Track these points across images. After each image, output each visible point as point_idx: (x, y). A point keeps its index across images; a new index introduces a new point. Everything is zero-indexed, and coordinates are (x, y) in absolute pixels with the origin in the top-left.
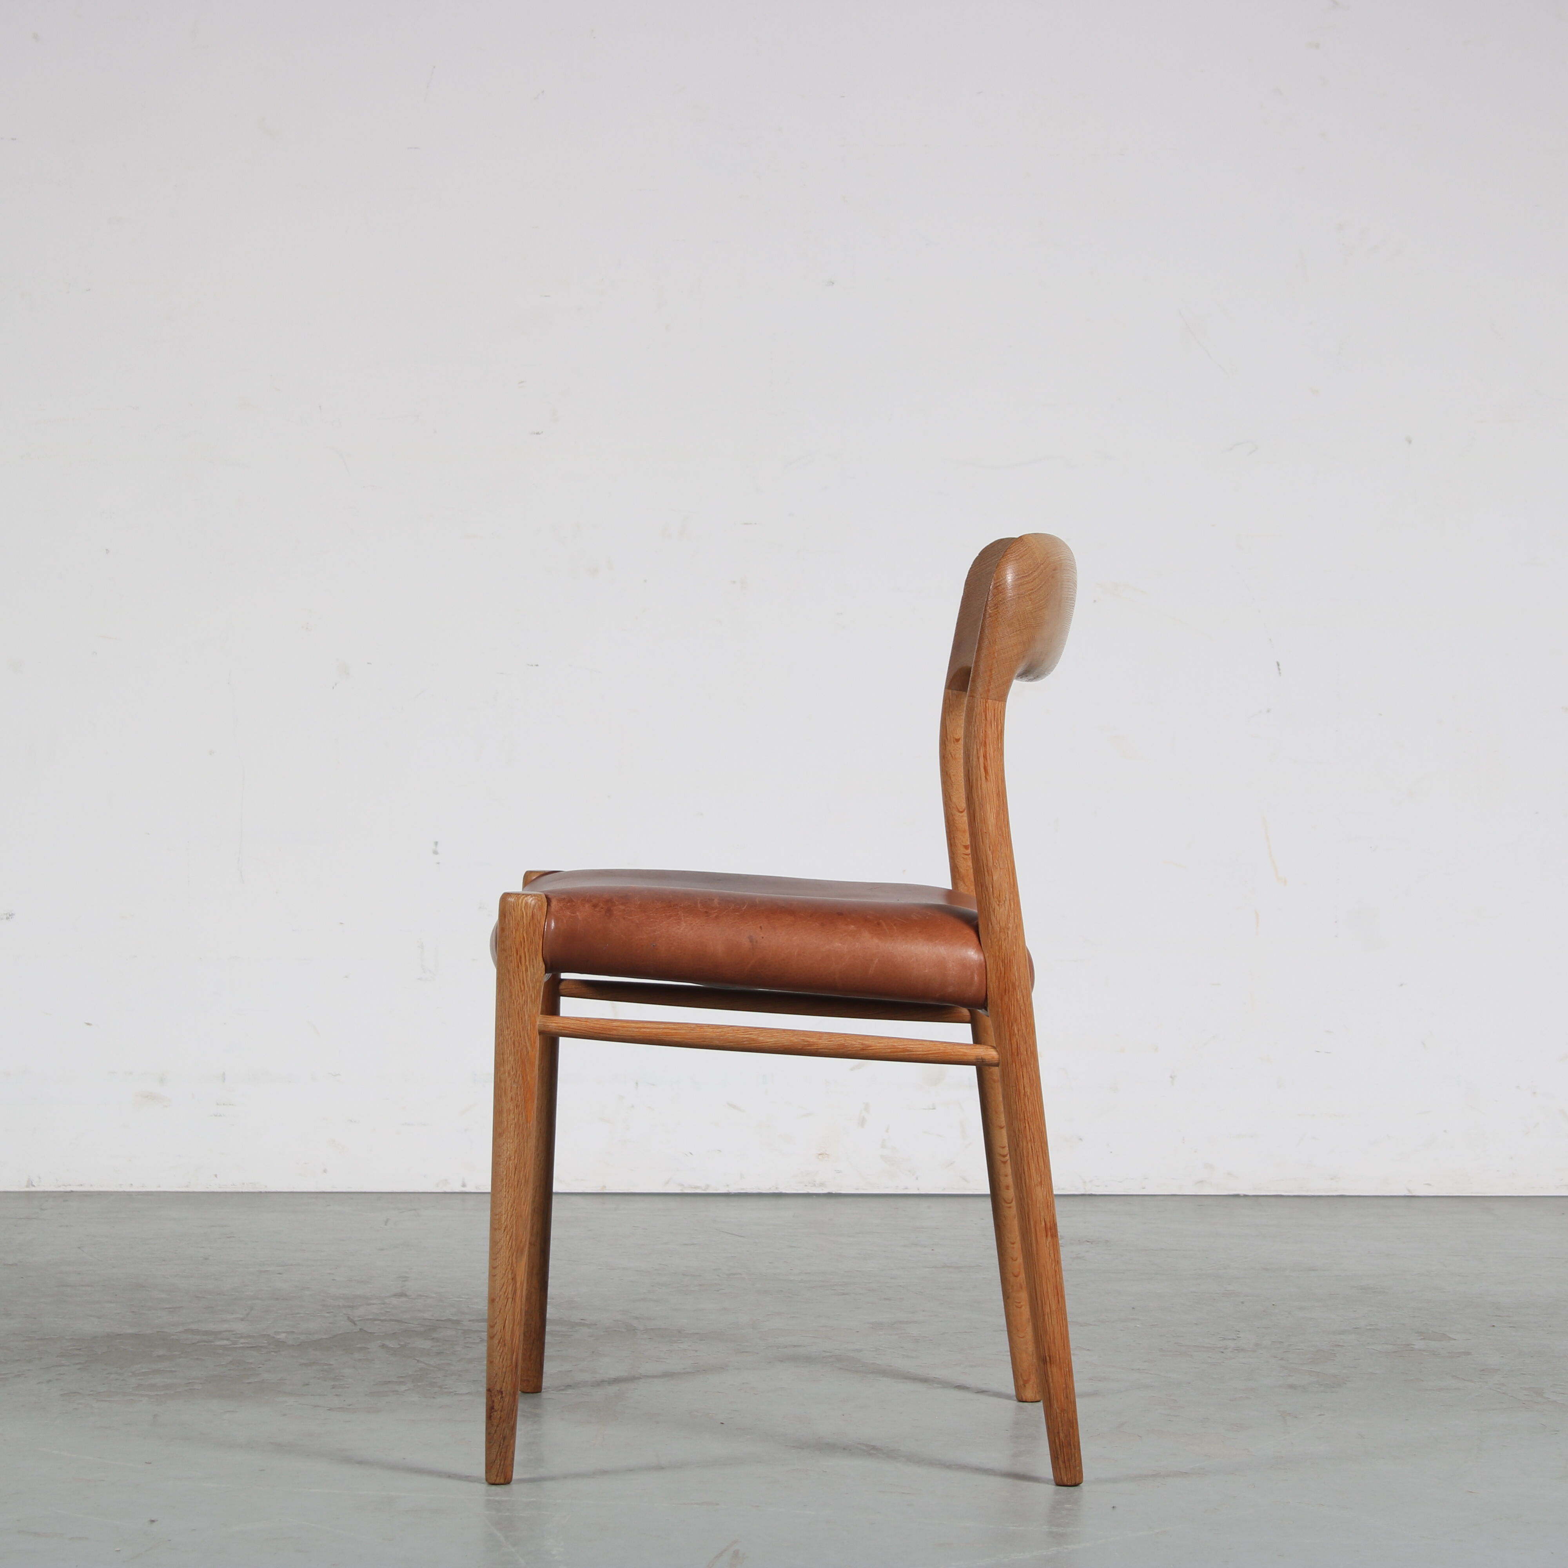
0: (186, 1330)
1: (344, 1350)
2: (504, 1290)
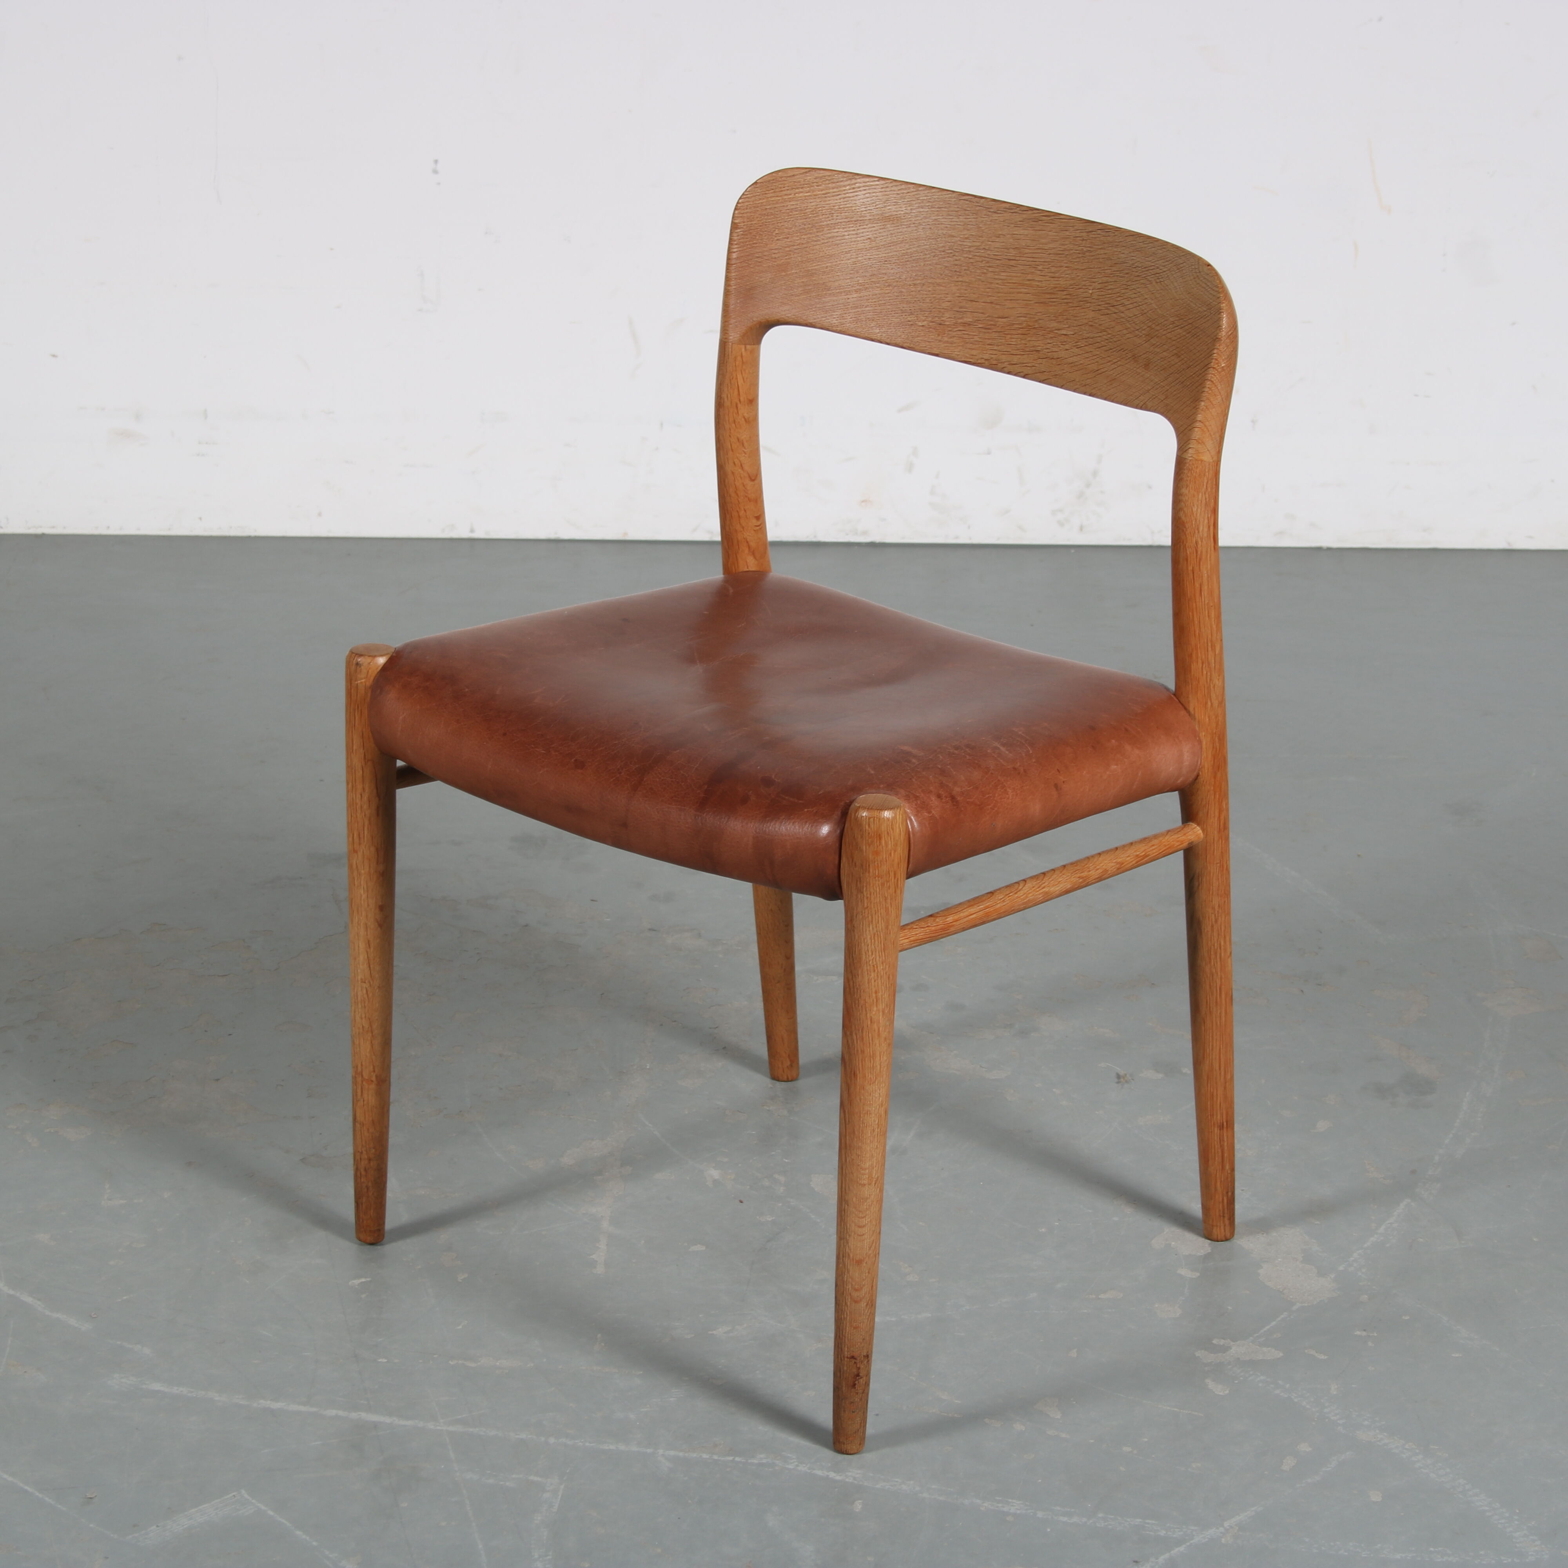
2: (873, 1247)
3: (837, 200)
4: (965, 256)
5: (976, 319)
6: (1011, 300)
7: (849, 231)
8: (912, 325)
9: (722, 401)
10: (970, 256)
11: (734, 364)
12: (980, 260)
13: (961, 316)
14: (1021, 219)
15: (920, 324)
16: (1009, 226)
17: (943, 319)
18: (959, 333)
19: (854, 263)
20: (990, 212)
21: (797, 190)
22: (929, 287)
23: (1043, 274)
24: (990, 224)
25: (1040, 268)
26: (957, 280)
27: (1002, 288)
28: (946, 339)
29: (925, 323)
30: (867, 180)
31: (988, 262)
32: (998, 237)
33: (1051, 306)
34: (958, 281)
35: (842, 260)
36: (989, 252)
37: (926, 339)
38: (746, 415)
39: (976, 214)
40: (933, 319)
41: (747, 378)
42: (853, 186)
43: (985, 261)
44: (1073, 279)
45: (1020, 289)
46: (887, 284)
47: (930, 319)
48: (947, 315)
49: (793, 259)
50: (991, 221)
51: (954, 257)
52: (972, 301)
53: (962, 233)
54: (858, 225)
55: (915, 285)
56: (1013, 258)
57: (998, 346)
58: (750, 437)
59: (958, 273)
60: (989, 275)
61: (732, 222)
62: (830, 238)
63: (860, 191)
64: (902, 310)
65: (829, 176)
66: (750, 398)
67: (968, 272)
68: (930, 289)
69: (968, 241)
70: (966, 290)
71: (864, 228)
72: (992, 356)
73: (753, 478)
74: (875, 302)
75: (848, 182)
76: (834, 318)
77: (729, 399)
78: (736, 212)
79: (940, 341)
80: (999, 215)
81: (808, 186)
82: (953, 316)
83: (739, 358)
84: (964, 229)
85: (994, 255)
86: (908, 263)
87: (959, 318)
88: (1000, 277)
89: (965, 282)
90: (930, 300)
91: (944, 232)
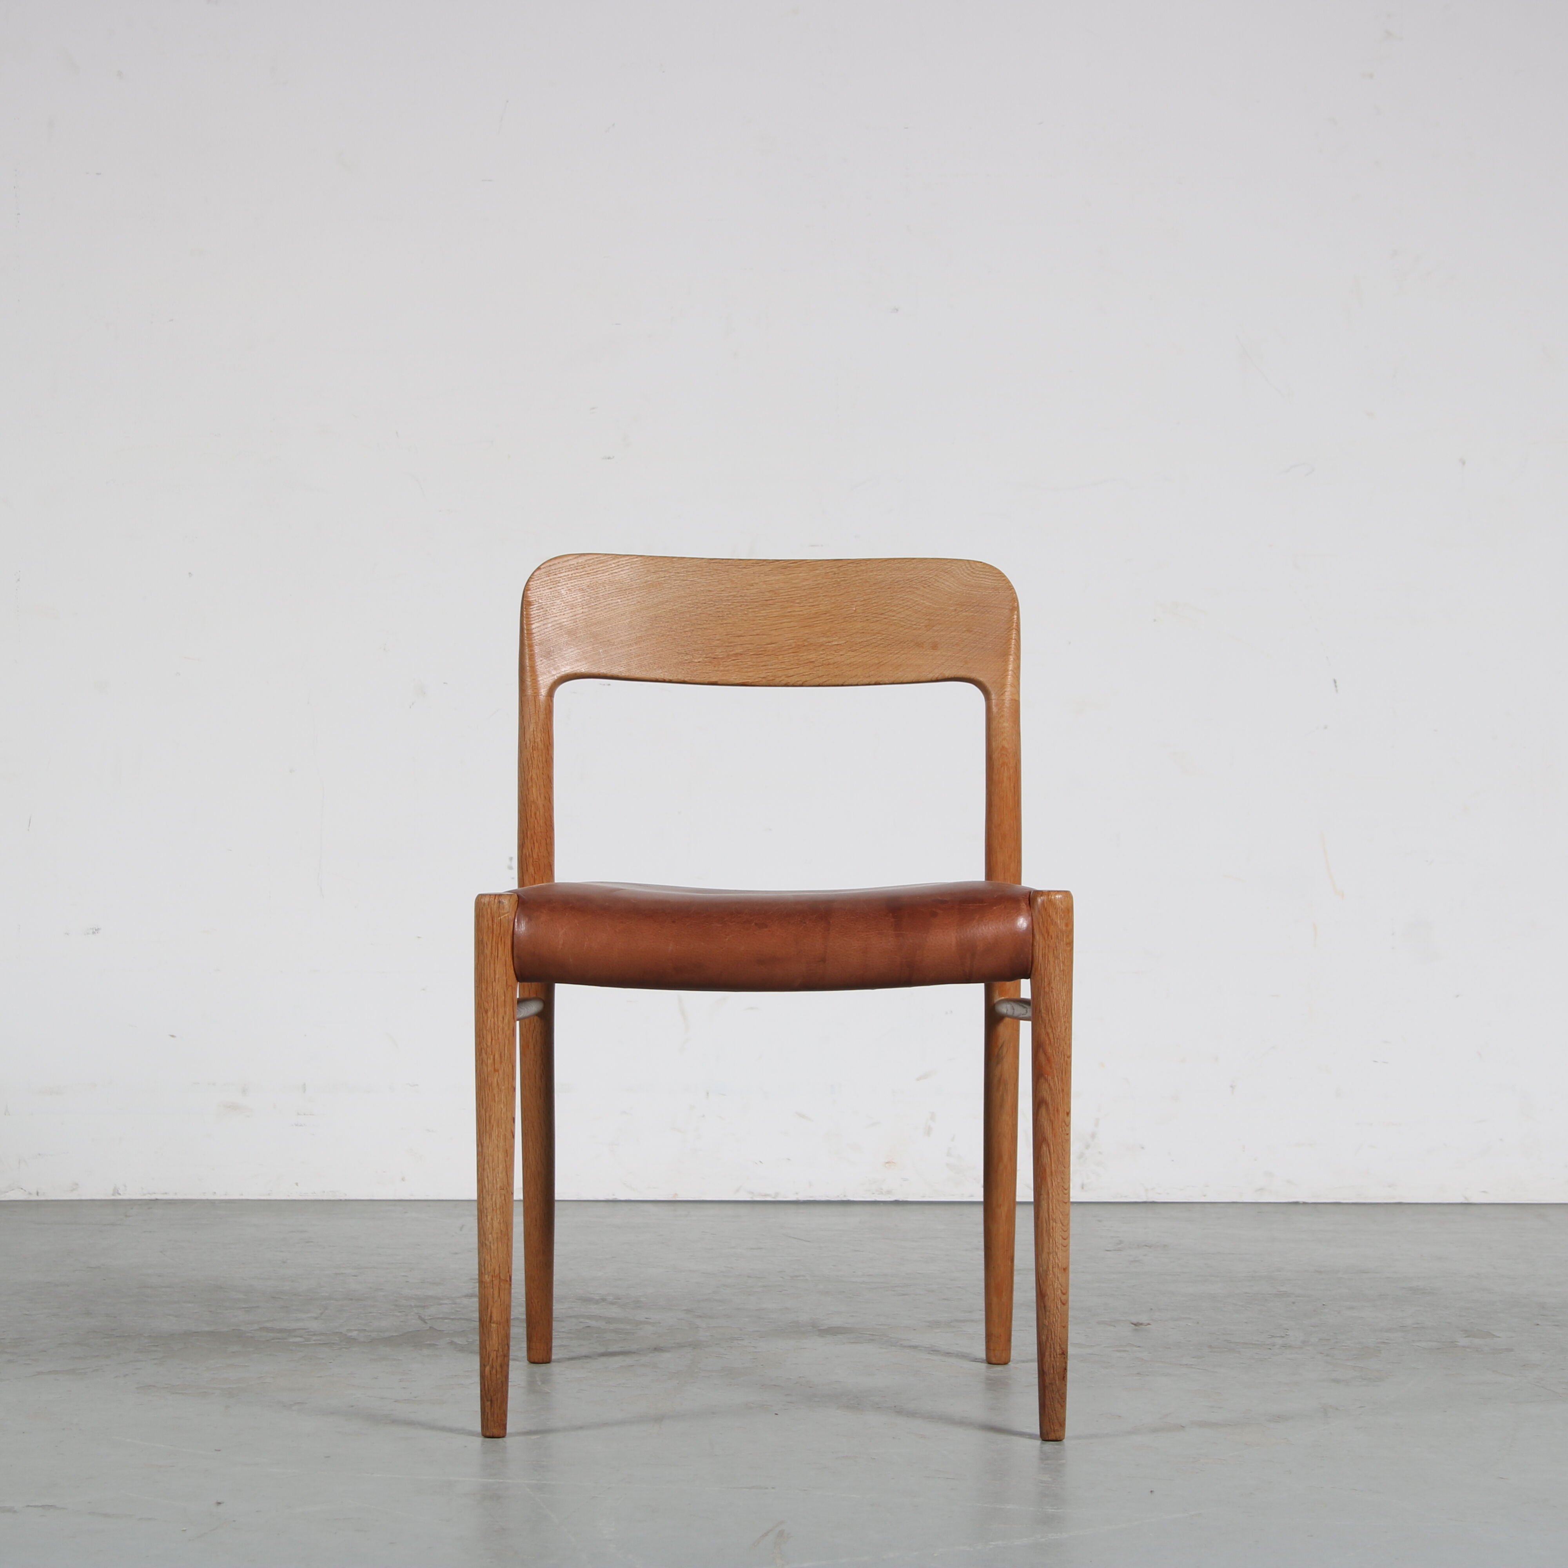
0: (261, 1328)
1: (413, 1346)
4: (725, 603)
5: (747, 649)
6: (776, 629)
7: (621, 598)
10: (729, 604)
12: (739, 605)
13: (732, 649)
14: (770, 569)
15: (696, 661)
16: (759, 576)
18: (733, 662)
19: (630, 622)
22: (697, 632)
23: (801, 605)
24: (742, 577)
25: (797, 601)
26: (722, 623)
27: (765, 623)
28: (722, 670)
29: (700, 660)
31: (747, 605)
32: (752, 585)
33: (816, 627)
34: (722, 624)
36: (745, 598)
39: (727, 572)
40: (707, 655)
42: (616, 564)
43: (743, 605)
44: (834, 603)
45: (783, 620)
47: (704, 656)
48: (719, 650)
49: (579, 625)
50: (742, 575)
51: (716, 606)
52: (739, 636)
53: (718, 587)
55: (685, 632)
56: (770, 598)
59: (721, 618)
60: (750, 615)
62: (607, 605)
64: (678, 653)
65: (597, 558)
67: (730, 615)
68: (699, 633)
69: (724, 592)
70: (731, 629)
71: (634, 595)
72: (767, 676)
74: (654, 650)
76: (622, 666)
81: (582, 567)
82: (724, 651)
84: (719, 584)
85: (751, 599)
86: (676, 616)
87: (730, 651)
88: (761, 615)
89: (729, 623)
90: (701, 642)
91: (702, 589)
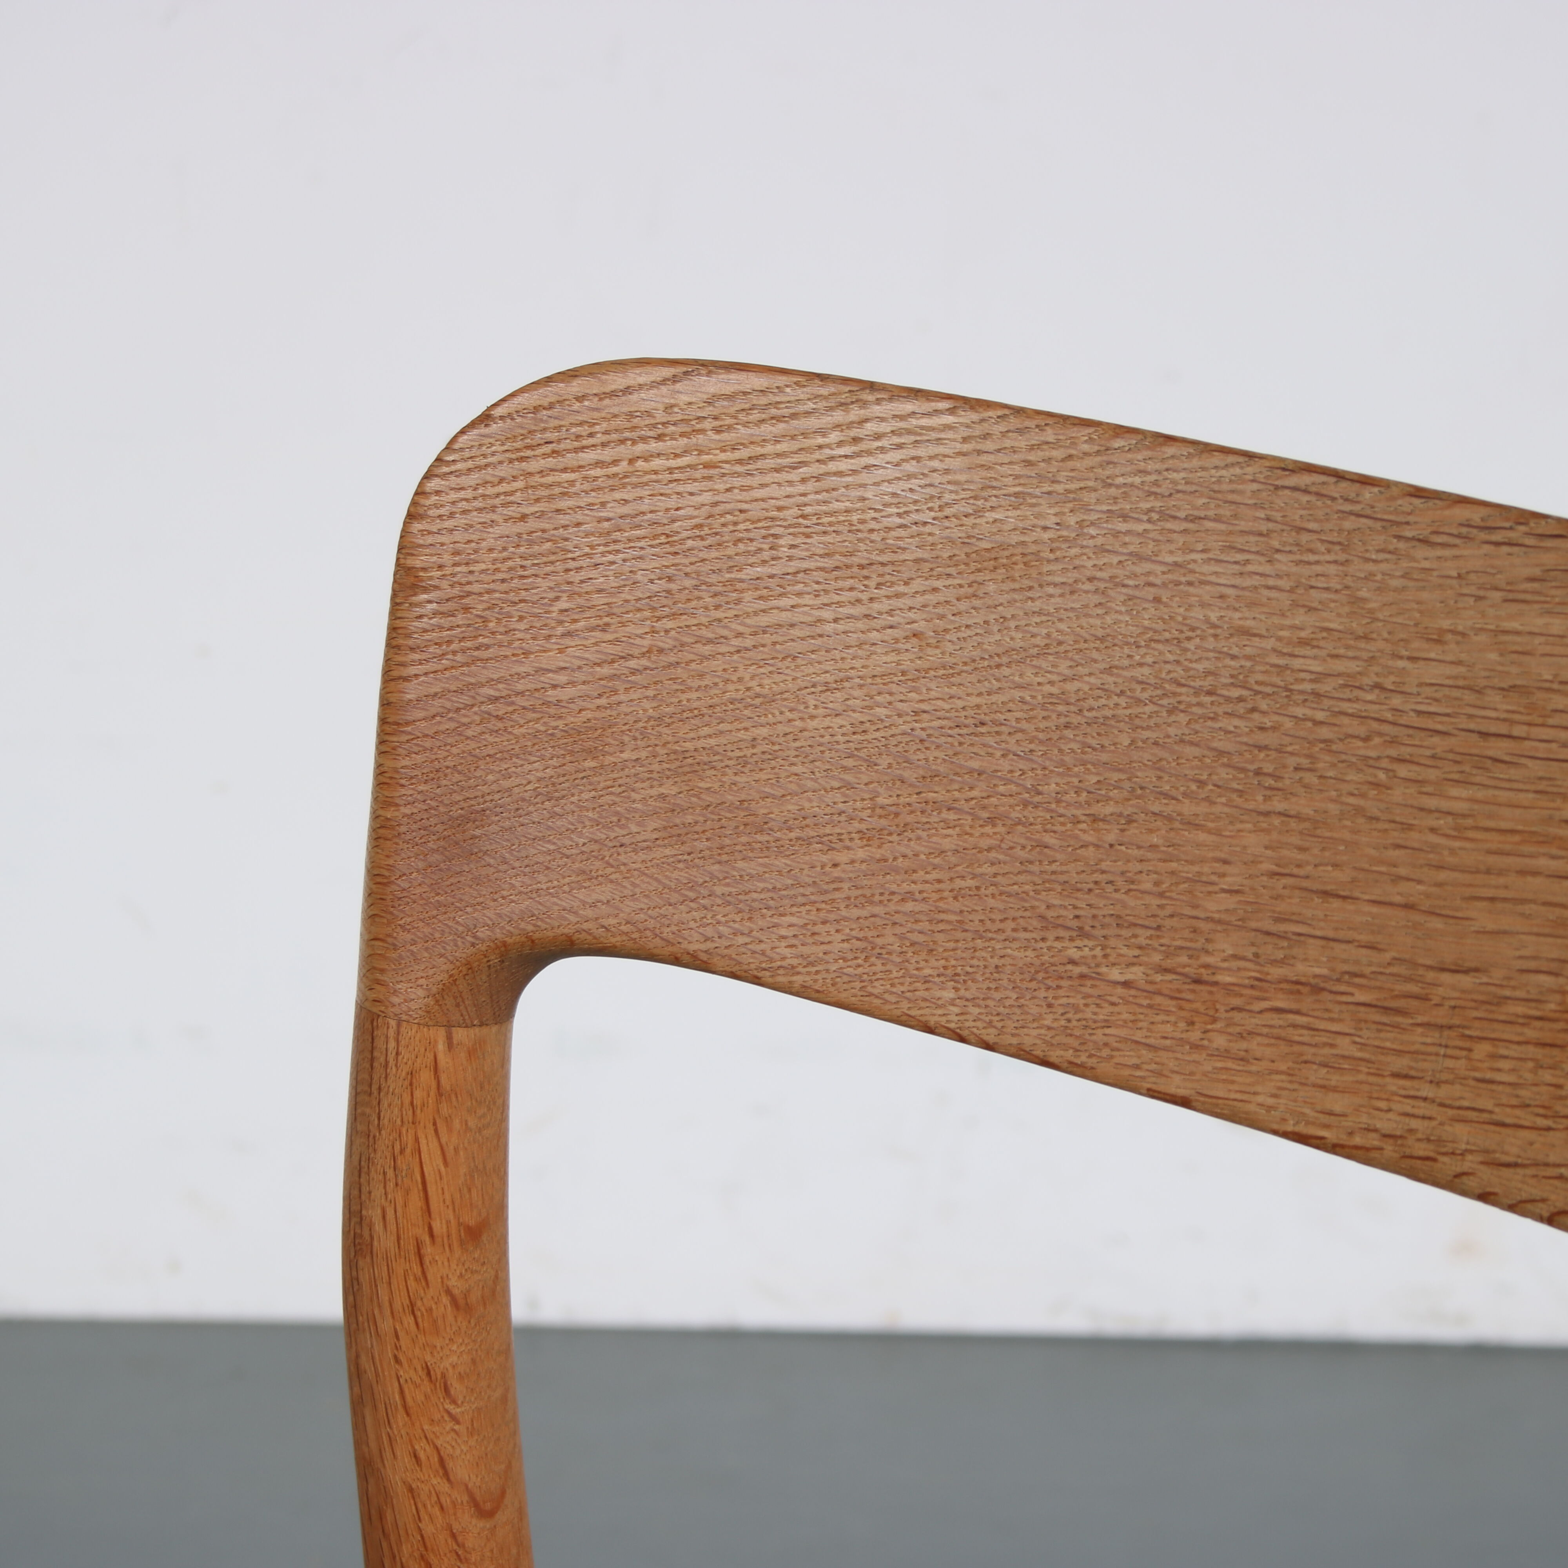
3: (790, 483)
4: (1299, 711)
5: (1346, 967)
6: (1492, 899)
7: (839, 604)
8: (1082, 976)
9: (366, 1234)
10: (1320, 716)
11: (407, 1100)
12: (1362, 731)
13: (1280, 955)
14: (1537, 572)
15: (1115, 974)
16: (1479, 598)
17: (1210, 960)
18: (1275, 1020)
19: (858, 729)
20: (1399, 537)
21: (640, 448)
22: (1151, 831)
24: (1404, 588)
26: (1264, 808)
27: (1452, 851)
28: (1220, 1041)
29: (1135, 974)
30: (909, 407)
31: (1393, 741)
32: (1438, 641)
34: (1267, 814)
35: (812, 717)
36: (1397, 701)
37: (1139, 1036)
38: (453, 1282)
39: (1345, 547)
40: (1167, 955)
41: (456, 1150)
42: (854, 432)
43: (1380, 734)
45: (1531, 856)
46: (985, 815)
47: (1156, 958)
48: (1225, 945)
49: (623, 708)
50: (1406, 576)
51: (1256, 716)
52: (1326, 894)
53: (1288, 622)
54: (872, 583)
55: (1095, 819)
56: (1503, 729)
57: (1438, 1084)
58: (474, 1361)
59: (1270, 782)
60: (1398, 794)
61: (398, 564)
62: (765, 629)
63: (882, 450)
64: (1042, 917)
66: (471, 1219)
67: (1311, 778)
68: (1155, 840)
69: (1308, 652)
70: (1302, 849)
71: (898, 595)
72: (1414, 1124)
73: (488, 1506)
74: (939, 881)
75: (839, 416)
77: (392, 1227)
78: (417, 526)
79: (1195, 1047)
80: (1440, 552)
82: (1249, 953)
83: (426, 1077)
84: (1295, 604)
85: (1419, 713)
86: (1069, 733)
87: (1274, 962)
88: (1445, 805)
89: (1298, 817)
90: (1157, 884)
91: (1213, 616)
